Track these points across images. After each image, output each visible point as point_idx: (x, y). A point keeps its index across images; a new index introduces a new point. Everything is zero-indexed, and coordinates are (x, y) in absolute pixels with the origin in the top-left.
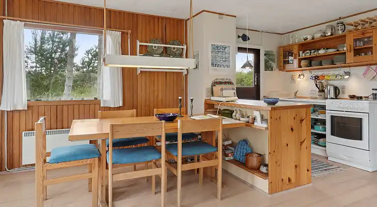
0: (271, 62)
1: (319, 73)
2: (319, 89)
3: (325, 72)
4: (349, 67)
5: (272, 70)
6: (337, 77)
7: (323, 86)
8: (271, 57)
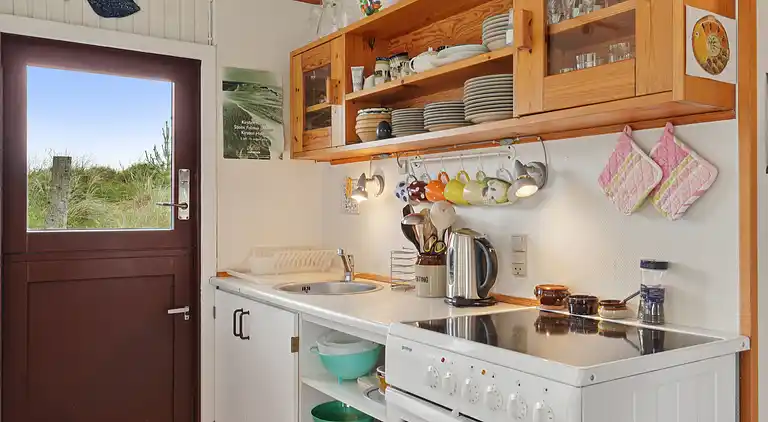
0: (256, 119)
1: (429, 169)
2: (418, 246)
3: (450, 165)
4: (543, 136)
5: (265, 154)
6: (489, 192)
7: (435, 235)
8: (258, 98)
